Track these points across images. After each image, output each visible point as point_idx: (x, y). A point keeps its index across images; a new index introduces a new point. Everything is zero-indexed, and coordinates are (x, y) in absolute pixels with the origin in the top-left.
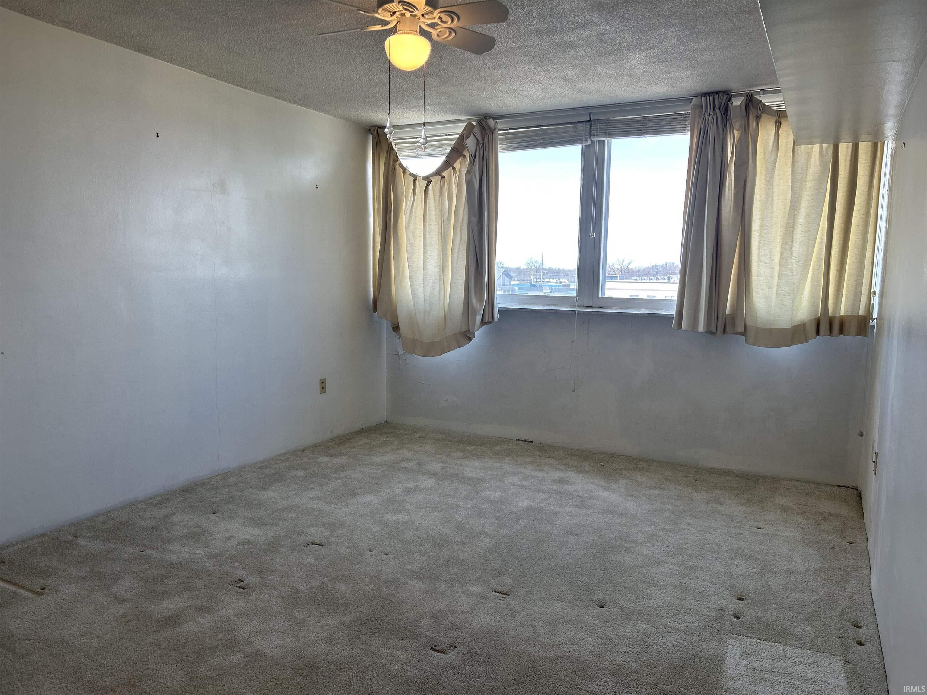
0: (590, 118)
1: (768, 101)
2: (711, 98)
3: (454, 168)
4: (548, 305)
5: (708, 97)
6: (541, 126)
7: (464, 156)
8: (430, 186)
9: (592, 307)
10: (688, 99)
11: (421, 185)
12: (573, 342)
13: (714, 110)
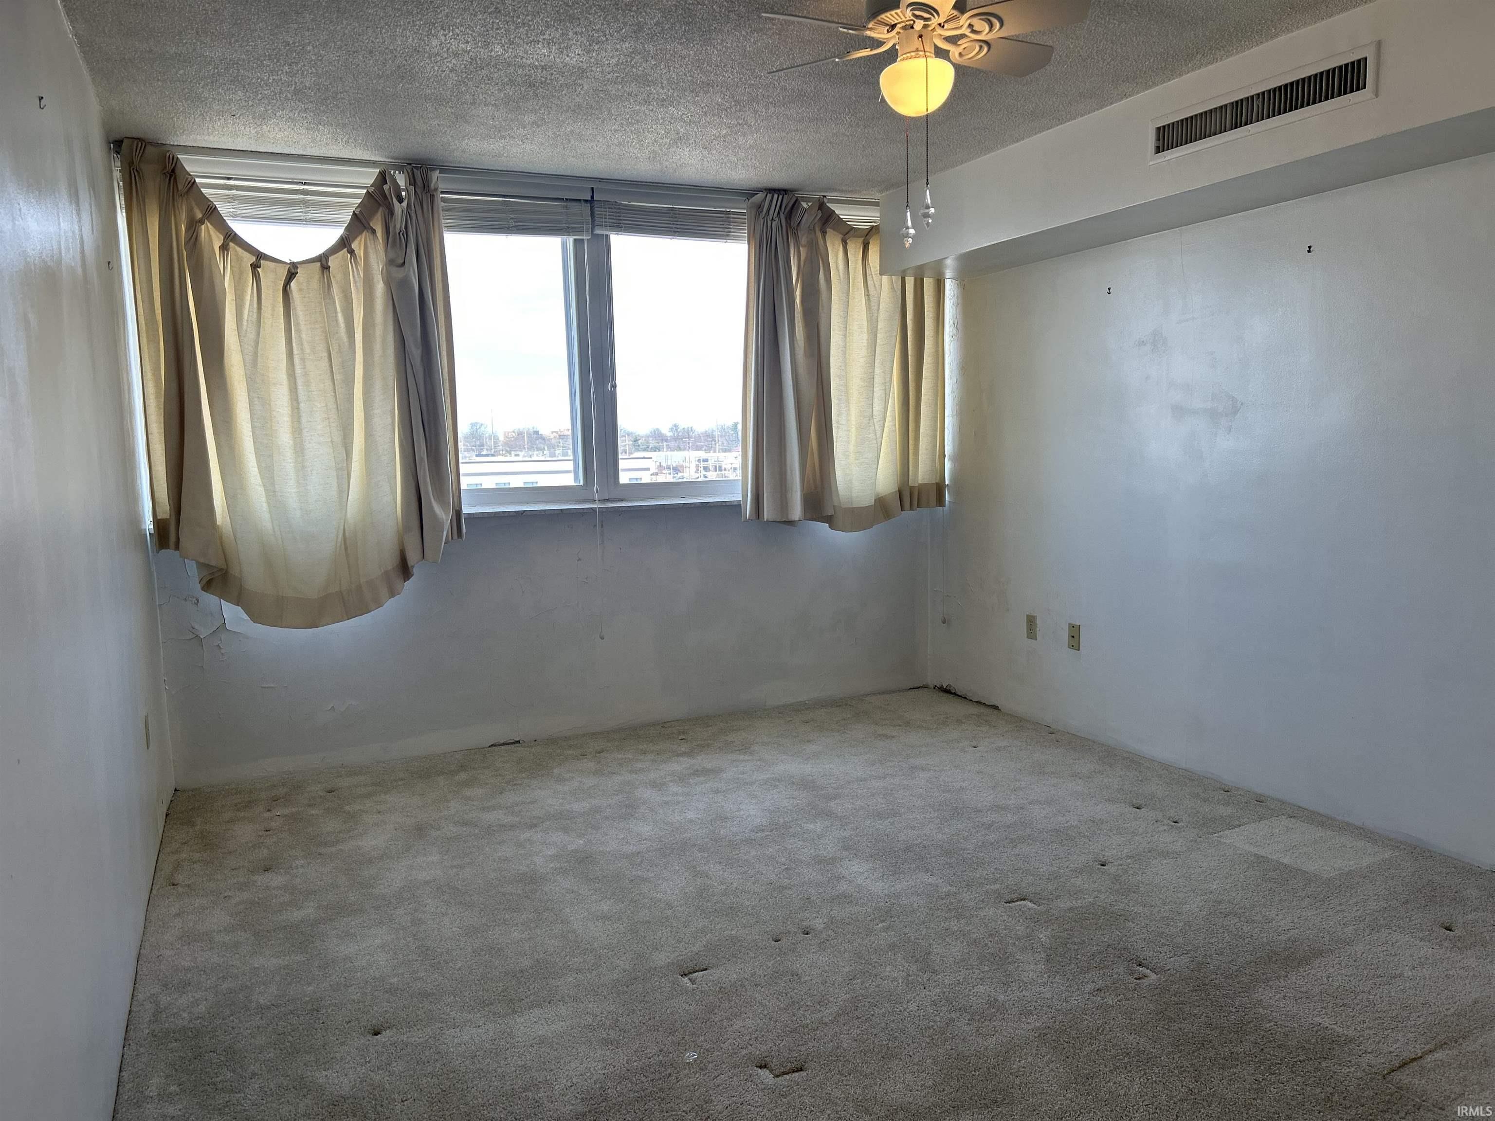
0: (592, 197)
1: (843, 212)
2: (780, 197)
3: (351, 252)
4: (535, 502)
5: (776, 196)
6: (504, 196)
7: (374, 232)
8: (293, 284)
9: (608, 500)
10: (749, 193)
11: (272, 280)
12: (579, 560)
13: (779, 213)
